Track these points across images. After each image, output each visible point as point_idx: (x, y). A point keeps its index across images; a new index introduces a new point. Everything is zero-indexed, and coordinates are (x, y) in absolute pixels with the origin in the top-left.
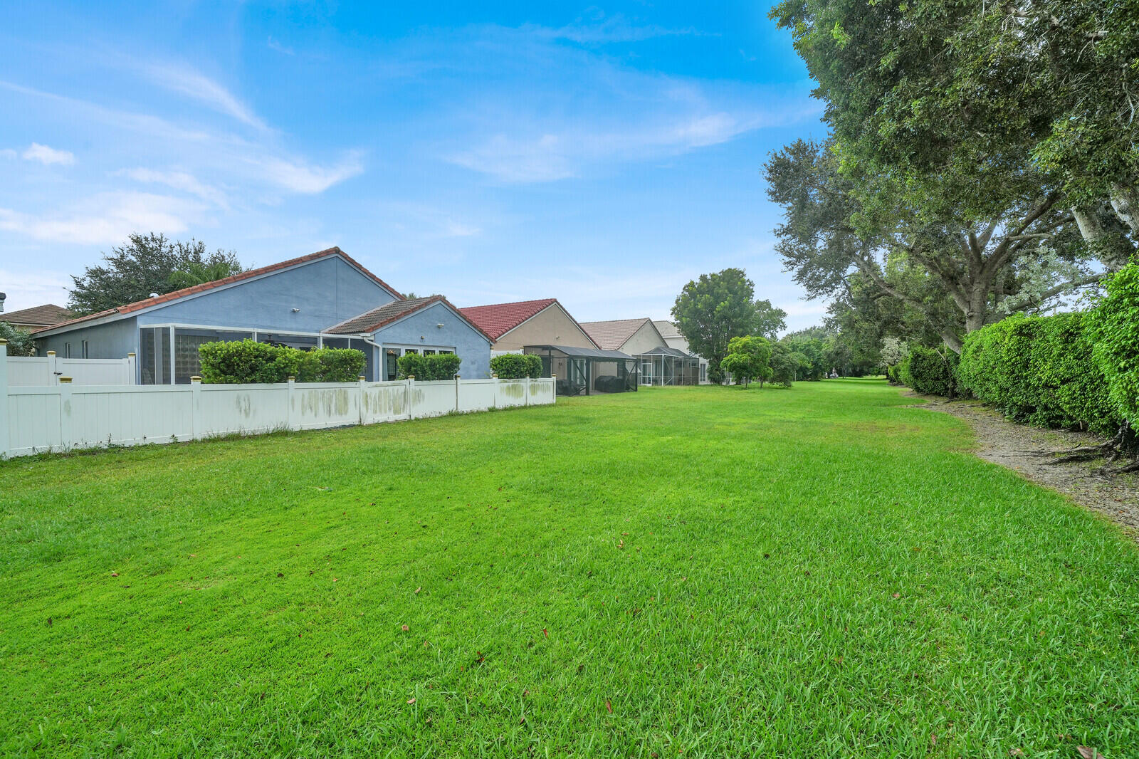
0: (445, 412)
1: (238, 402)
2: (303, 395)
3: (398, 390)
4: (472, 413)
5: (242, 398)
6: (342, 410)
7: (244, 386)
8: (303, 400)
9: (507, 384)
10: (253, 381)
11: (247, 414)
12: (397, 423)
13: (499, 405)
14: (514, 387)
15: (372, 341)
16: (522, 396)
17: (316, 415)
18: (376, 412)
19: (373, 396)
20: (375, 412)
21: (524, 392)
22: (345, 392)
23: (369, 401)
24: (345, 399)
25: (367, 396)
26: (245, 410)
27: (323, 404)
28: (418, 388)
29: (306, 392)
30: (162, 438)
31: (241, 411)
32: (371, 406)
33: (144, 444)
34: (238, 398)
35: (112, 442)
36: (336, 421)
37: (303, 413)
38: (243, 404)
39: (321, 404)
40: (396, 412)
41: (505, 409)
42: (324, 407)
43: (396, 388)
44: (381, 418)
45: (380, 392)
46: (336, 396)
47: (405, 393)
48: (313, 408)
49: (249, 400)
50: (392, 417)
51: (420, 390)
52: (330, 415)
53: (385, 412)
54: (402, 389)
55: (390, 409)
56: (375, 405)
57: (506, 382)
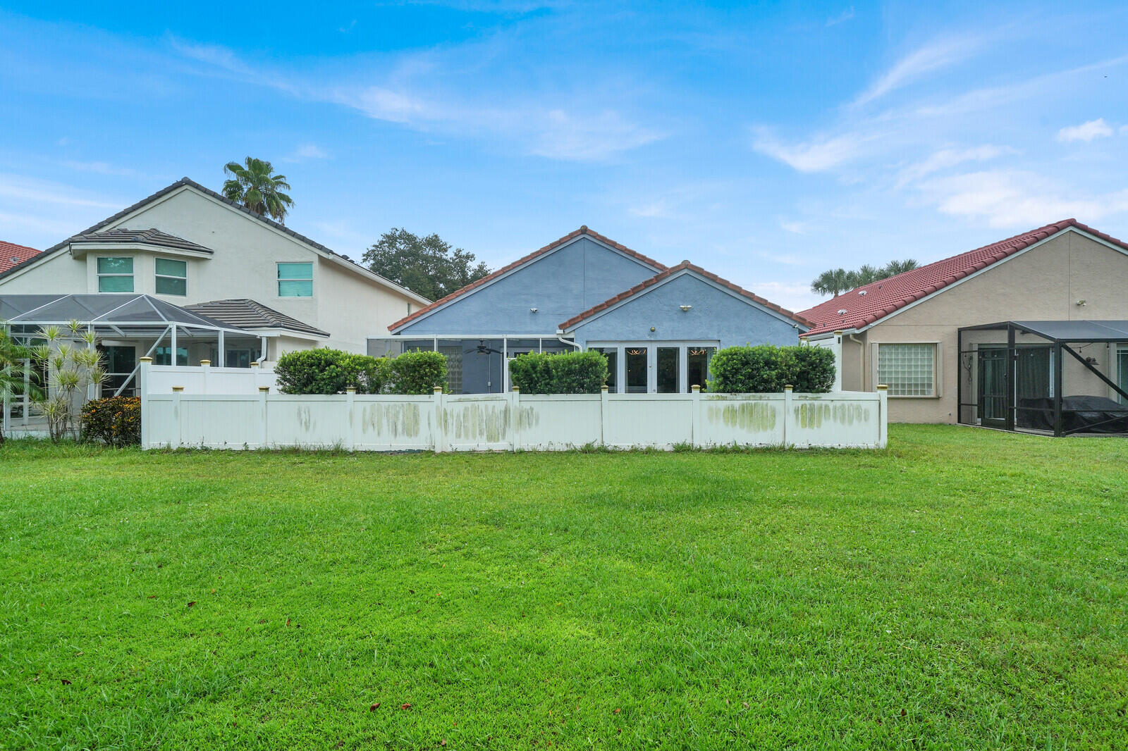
0: (579, 444)
1: (299, 414)
2: (365, 409)
3: (494, 407)
4: (634, 451)
5: (303, 410)
6: (411, 430)
7: (304, 397)
8: (364, 415)
9: (728, 403)
10: (311, 392)
11: (307, 428)
12: (491, 454)
13: (700, 441)
14: (748, 411)
15: (572, 340)
16: (772, 427)
17: (379, 434)
18: (460, 436)
19: (455, 415)
20: (458, 436)
21: (779, 421)
22: (415, 408)
23: (450, 421)
24: (416, 417)
25: (446, 414)
26: (306, 423)
27: (388, 421)
28: (526, 406)
29: (368, 405)
30: (237, 445)
31: (301, 423)
32: (452, 428)
33: (224, 449)
34: (299, 410)
35: (204, 445)
36: (403, 443)
37: (364, 431)
38: (303, 416)
39: (384, 421)
40: (490, 438)
41: (713, 451)
42: (389, 426)
43: (490, 404)
44: (464, 445)
45: (466, 409)
46: (403, 413)
47: (506, 412)
48: (376, 425)
49: (309, 412)
50: (483, 445)
51: (532, 409)
52: (396, 435)
53: (474, 437)
54: (500, 406)
55: (481, 434)
56: (459, 428)
57: (724, 399)
